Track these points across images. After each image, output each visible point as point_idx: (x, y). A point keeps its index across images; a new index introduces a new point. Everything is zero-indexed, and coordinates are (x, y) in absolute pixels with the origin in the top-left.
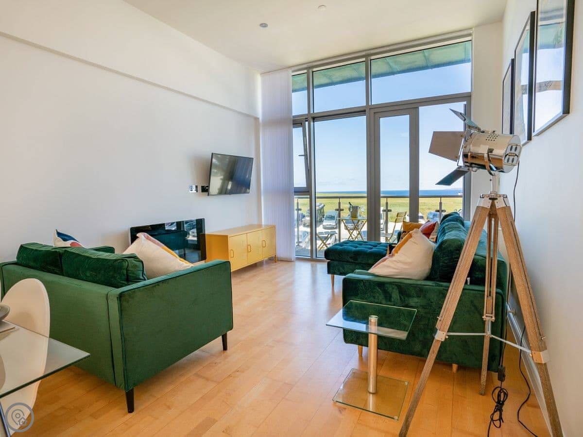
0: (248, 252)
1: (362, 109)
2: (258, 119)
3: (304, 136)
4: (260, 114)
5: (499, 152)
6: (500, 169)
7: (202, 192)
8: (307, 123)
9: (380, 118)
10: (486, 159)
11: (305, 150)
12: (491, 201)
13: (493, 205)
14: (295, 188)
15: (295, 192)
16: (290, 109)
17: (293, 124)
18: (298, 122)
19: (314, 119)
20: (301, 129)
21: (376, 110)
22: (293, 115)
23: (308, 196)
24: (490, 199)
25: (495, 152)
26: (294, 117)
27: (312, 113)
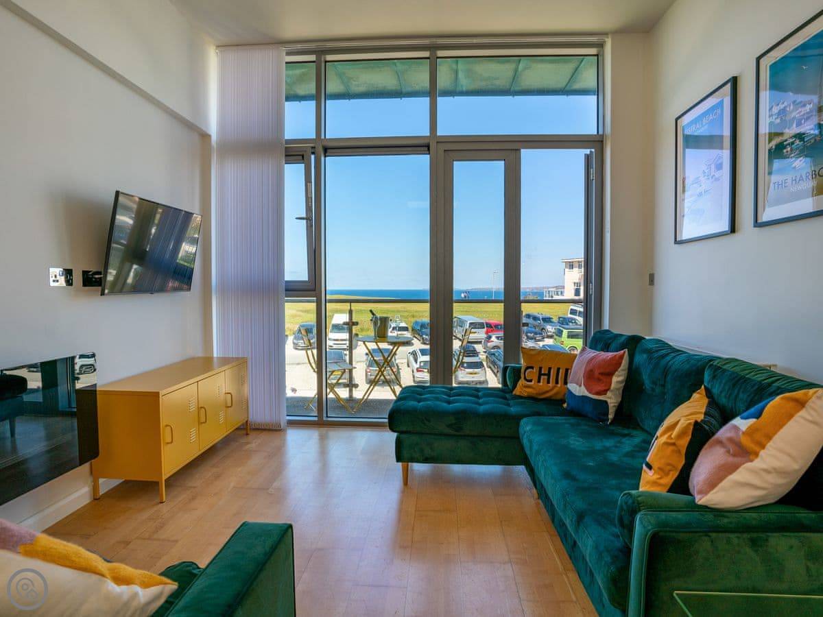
0: (200, 423)
1: (424, 142)
2: (210, 136)
3: (308, 180)
4: (213, 127)
7: (85, 285)
8: (313, 157)
9: (453, 161)
11: (308, 209)
14: (287, 282)
16: (280, 127)
17: (286, 156)
18: (295, 152)
19: (326, 150)
21: (449, 146)
22: (286, 137)
26: (288, 142)
27: (323, 137)
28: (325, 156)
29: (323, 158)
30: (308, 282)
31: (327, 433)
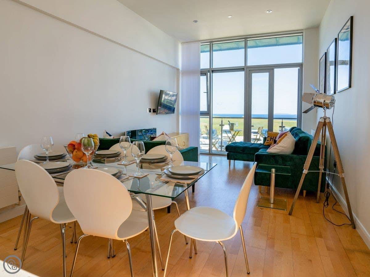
1: (242, 68)
2: (179, 69)
4: (180, 67)
5: (328, 101)
6: (328, 108)
7: (153, 112)
8: (209, 73)
9: (252, 73)
10: (323, 104)
11: (207, 89)
12: (324, 120)
13: (325, 121)
14: (201, 111)
15: (201, 114)
16: (199, 64)
17: (201, 74)
18: (203, 73)
19: (213, 71)
20: (205, 77)
21: (250, 69)
22: (201, 68)
23: (209, 116)
24: (324, 119)
25: (326, 102)
27: (212, 68)
29: (212, 74)
30: (207, 111)
31: (212, 157)
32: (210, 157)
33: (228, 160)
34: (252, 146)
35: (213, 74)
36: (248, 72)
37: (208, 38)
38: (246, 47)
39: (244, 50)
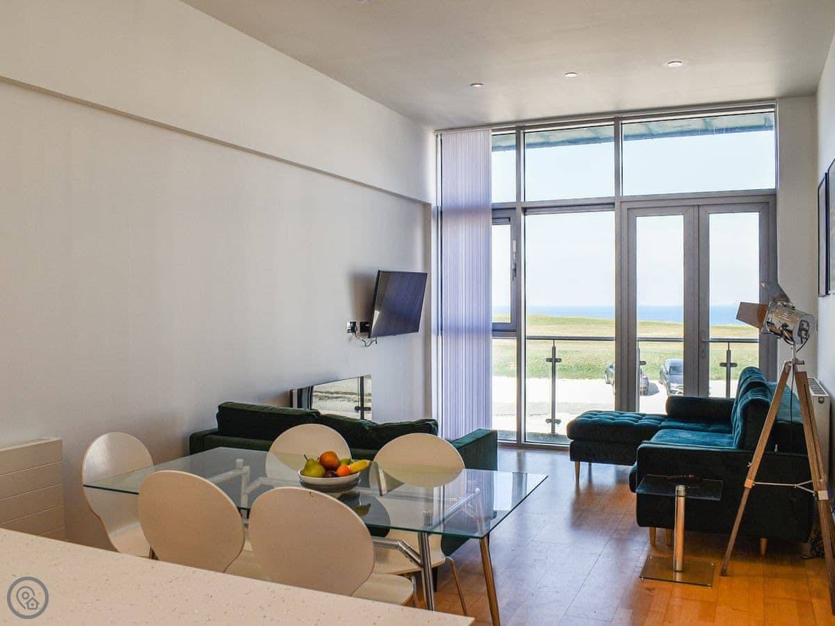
1: (609, 201)
2: (430, 205)
4: (433, 198)
7: (361, 332)
9: (636, 217)
14: (493, 323)
17: (493, 219)
20: (508, 227)
21: (630, 205)
22: (493, 202)
23: (515, 338)
26: (494, 205)
27: (522, 200)
28: (525, 215)
29: (522, 217)
31: (524, 453)
32: (519, 455)
33: (574, 463)
34: (640, 422)
35: (526, 217)
36: (625, 212)
37: (510, 117)
38: (617, 138)
39: (612, 144)
